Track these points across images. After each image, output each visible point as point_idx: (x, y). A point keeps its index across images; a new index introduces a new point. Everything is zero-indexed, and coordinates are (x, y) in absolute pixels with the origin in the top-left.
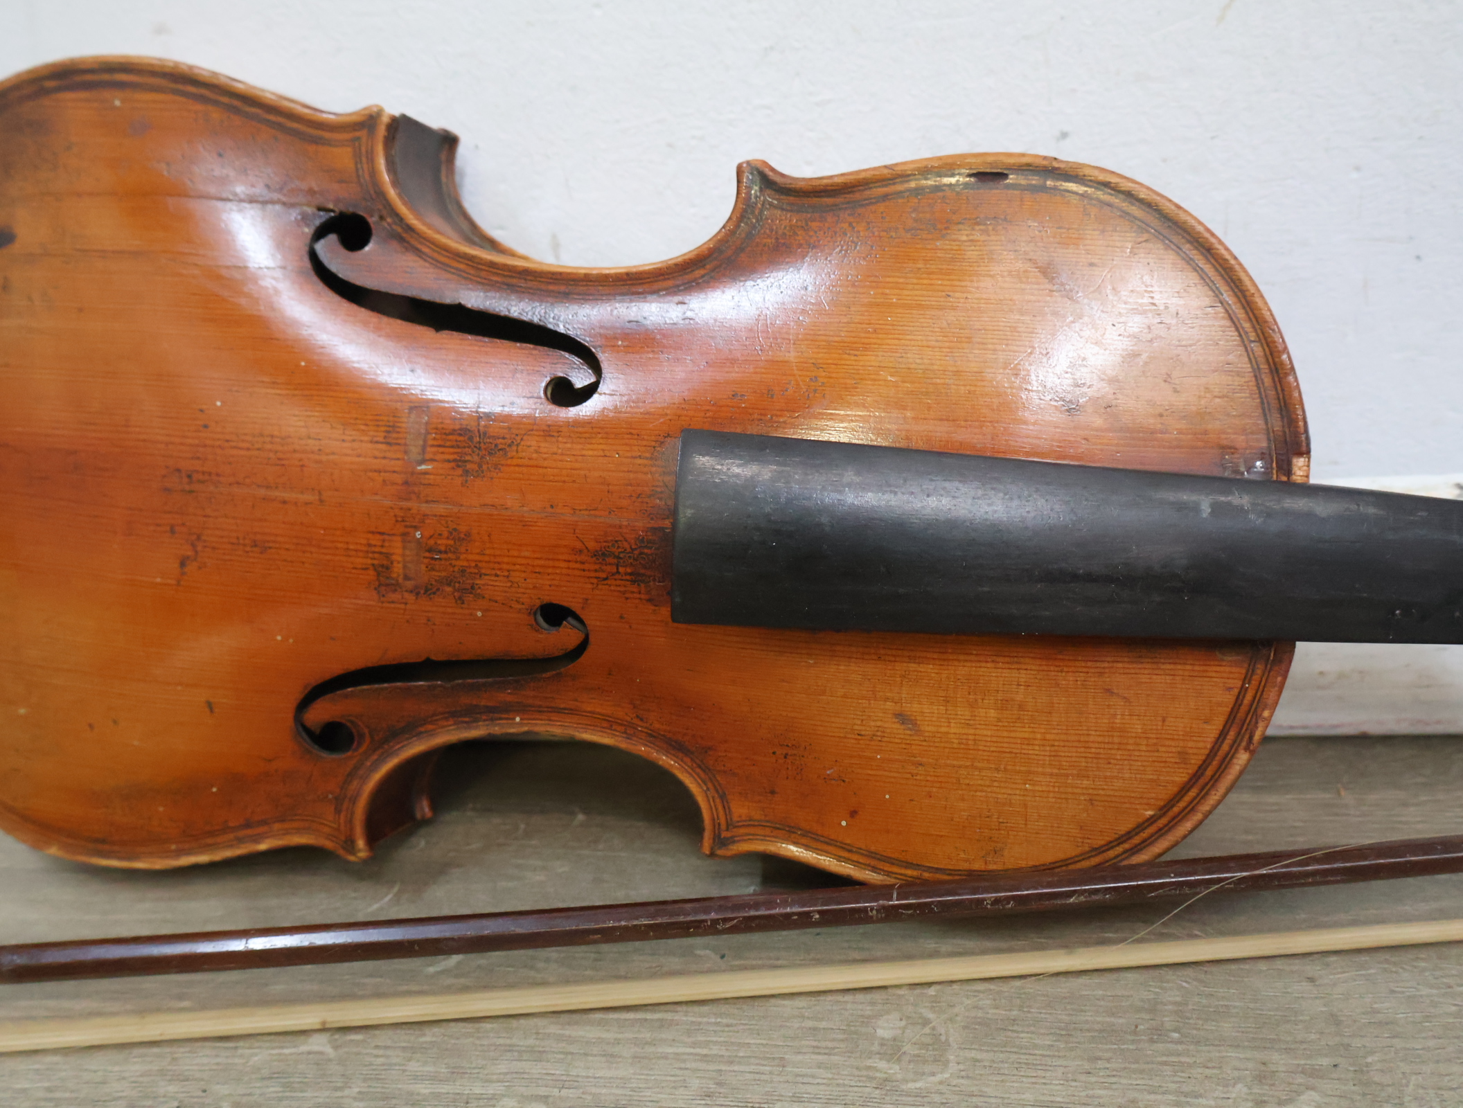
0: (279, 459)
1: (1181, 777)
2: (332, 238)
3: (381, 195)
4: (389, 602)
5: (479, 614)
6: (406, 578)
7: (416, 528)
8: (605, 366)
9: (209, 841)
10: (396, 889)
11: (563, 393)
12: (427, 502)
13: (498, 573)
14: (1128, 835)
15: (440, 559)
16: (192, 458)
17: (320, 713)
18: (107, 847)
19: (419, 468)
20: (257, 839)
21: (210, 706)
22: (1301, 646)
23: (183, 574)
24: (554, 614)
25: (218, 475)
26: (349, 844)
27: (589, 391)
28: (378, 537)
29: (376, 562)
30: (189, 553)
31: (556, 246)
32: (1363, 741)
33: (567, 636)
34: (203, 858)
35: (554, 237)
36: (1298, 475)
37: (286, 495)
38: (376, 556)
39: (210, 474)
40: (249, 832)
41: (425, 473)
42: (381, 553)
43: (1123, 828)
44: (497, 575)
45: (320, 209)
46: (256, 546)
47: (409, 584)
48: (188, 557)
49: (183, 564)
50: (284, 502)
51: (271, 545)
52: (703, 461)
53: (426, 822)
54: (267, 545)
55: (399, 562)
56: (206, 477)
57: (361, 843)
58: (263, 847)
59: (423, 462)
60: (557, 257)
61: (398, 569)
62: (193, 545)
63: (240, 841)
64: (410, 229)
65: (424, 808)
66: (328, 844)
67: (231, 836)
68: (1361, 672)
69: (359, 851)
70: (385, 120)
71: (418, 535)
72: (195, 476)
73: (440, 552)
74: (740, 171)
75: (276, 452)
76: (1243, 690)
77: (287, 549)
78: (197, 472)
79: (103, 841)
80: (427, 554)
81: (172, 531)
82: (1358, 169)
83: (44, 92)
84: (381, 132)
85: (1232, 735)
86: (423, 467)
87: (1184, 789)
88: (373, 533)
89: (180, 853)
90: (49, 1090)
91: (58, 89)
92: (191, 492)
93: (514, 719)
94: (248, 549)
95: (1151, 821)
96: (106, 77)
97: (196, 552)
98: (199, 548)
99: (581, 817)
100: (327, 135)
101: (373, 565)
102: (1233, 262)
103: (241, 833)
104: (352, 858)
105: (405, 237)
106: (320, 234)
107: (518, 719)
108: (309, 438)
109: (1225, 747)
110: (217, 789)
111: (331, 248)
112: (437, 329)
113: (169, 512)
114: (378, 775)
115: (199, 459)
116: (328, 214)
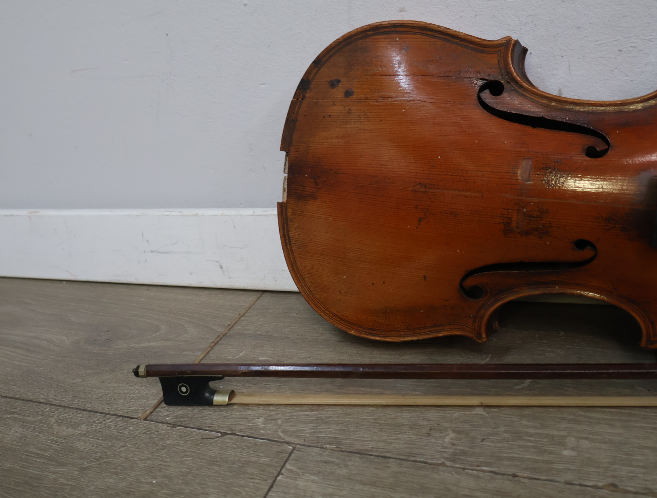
0: (465, 179)
2: (487, 91)
3: (509, 72)
4: (509, 238)
5: (548, 243)
6: (517, 228)
7: (524, 208)
8: (610, 140)
9: (418, 331)
10: (490, 356)
11: (593, 153)
12: (529, 197)
13: (559, 226)
15: (533, 220)
16: (427, 179)
17: (470, 282)
18: (374, 332)
19: (527, 183)
20: (440, 331)
21: (425, 276)
23: (419, 225)
24: (581, 244)
25: (438, 185)
26: (479, 335)
27: (605, 151)
28: (507, 211)
29: (504, 221)
30: (423, 216)
33: (587, 253)
34: (415, 338)
37: (467, 194)
38: (505, 218)
39: (434, 185)
40: (435, 329)
41: (529, 185)
42: (507, 217)
44: (559, 227)
45: (482, 79)
46: (452, 214)
47: (518, 230)
48: (422, 218)
49: (420, 221)
50: (466, 196)
51: (459, 213)
54: (457, 213)
55: (515, 221)
56: (432, 186)
57: (484, 335)
58: (441, 335)
59: (528, 181)
61: (514, 224)
62: (425, 213)
63: (431, 332)
64: (521, 86)
66: (470, 334)
67: (427, 330)
69: (484, 338)
70: (513, 42)
71: (525, 210)
72: (428, 186)
73: (534, 217)
75: (464, 176)
77: (466, 215)
78: (428, 184)
79: (373, 330)
80: (528, 218)
81: (416, 208)
83: (367, 36)
84: (510, 48)
86: (529, 183)
88: (504, 209)
89: (405, 336)
90: (375, 419)
91: (373, 35)
92: (426, 192)
93: (556, 288)
94: (448, 215)
96: (393, 29)
97: (426, 216)
98: (427, 214)
99: (562, 333)
100: (487, 50)
101: (503, 222)
103: (432, 329)
104: (480, 341)
105: (519, 90)
106: (482, 89)
107: (557, 288)
108: (478, 171)
110: (423, 311)
111: (486, 96)
112: (534, 128)
113: (416, 200)
114: (493, 308)
115: (430, 179)
116: (485, 82)
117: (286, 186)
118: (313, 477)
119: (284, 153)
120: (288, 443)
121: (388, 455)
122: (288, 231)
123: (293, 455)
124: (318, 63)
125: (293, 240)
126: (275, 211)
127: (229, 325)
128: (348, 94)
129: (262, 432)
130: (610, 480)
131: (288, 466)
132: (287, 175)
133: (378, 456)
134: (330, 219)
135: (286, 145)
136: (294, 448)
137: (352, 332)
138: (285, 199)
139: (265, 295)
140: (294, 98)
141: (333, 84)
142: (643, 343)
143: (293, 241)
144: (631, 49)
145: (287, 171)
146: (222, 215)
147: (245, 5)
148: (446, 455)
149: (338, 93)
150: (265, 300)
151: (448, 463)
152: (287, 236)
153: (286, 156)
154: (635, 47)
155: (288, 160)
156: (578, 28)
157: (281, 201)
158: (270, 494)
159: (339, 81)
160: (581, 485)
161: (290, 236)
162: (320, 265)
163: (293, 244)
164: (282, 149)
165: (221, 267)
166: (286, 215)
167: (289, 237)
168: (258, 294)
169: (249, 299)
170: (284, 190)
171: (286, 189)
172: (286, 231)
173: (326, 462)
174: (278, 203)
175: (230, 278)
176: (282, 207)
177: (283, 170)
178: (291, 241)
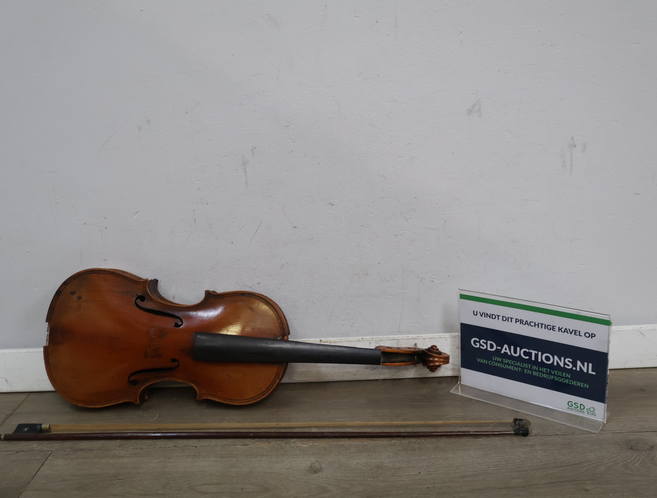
1: (269, 384)
3: (147, 293)
4: (146, 359)
5: (161, 361)
6: (150, 355)
7: (152, 347)
8: (183, 321)
9: (111, 402)
10: (143, 410)
11: (177, 325)
14: (261, 394)
17: (132, 378)
20: (119, 401)
21: (113, 377)
22: (289, 363)
23: (110, 355)
24: (174, 360)
25: (118, 338)
26: (136, 401)
27: (181, 325)
28: (145, 348)
30: (112, 351)
31: (174, 297)
32: (310, 383)
33: (176, 364)
34: (109, 405)
35: (174, 296)
36: (286, 338)
37: (130, 342)
39: (116, 338)
41: (154, 338)
42: (146, 351)
43: (261, 392)
44: (165, 354)
45: (137, 295)
49: (110, 353)
52: (199, 336)
53: (147, 400)
55: (149, 352)
57: (138, 401)
58: (120, 402)
59: (154, 336)
60: (174, 299)
64: (152, 298)
65: (147, 398)
66: (132, 401)
67: (114, 401)
68: (309, 371)
70: (149, 281)
72: (114, 338)
73: (156, 350)
74: (205, 291)
75: (129, 334)
76: (278, 371)
79: (89, 403)
80: (153, 351)
82: (304, 290)
83: (88, 274)
84: (148, 283)
85: (276, 377)
87: (270, 386)
89: (104, 404)
91: (91, 274)
94: (122, 350)
95: (265, 390)
96: (100, 272)
98: (114, 350)
99: (175, 399)
101: (144, 353)
102: (276, 308)
103: (117, 400)
104: (136, 403)
105: (151, 300)
106: (136, 299)
107: (167, 378)
108: (134, 332)
109: (275, 379)
110: (112, 392)
111: (139, 301)
112: (156, 315)
113: (109, 344)
114: (142, 389)
115: (115, 335)
116: (138, 296)
117: (48, 338)
118: (60, 460)
119: (47, 323)
120: (49, 451)
121: (93, 449)
123: (51, 454)
124: (65, 283)
126: (42, 350)
127: (13, 410)
128: (79, 298)
129: (36, 449)
130: (175, 445)
131: (49, 458)
132: (49, 333)
133: (89, 450)
134: (70, 353)
135: (49, 319)
136: (52, 452)
137: (80, 405)
138: (48, 344)
139: (32, 394)
140: (53, 298)
141: (73, 293)
142: (197, 398)
144: (199, 282)
145: (49, 331)
146: (9, 352)
147: (28, 252)
148: (117, 446)
149: (75, 297)
150: (32, 396)
151: (117, 448)
152: (48, 362)
153: (49, 324)
154: (200, 281)
155: (49, 326)
156: (178, 273)
157: (45, 345)
158: (42, 467)
159: (75, 292)
160: (164, 447)
161: (50, 362)
164: (47, 321)
165: (7, 381)
166: (48, 352)
168: (28, 394)
169: (23, 397)
170: (47, 340)
171: (48, 340)
172: (47, 360)
173: (66, 455)
174: (44, 347)
175: (11, 386)
176: (46, 349)
177: (47, 330)
178: (50, 365)
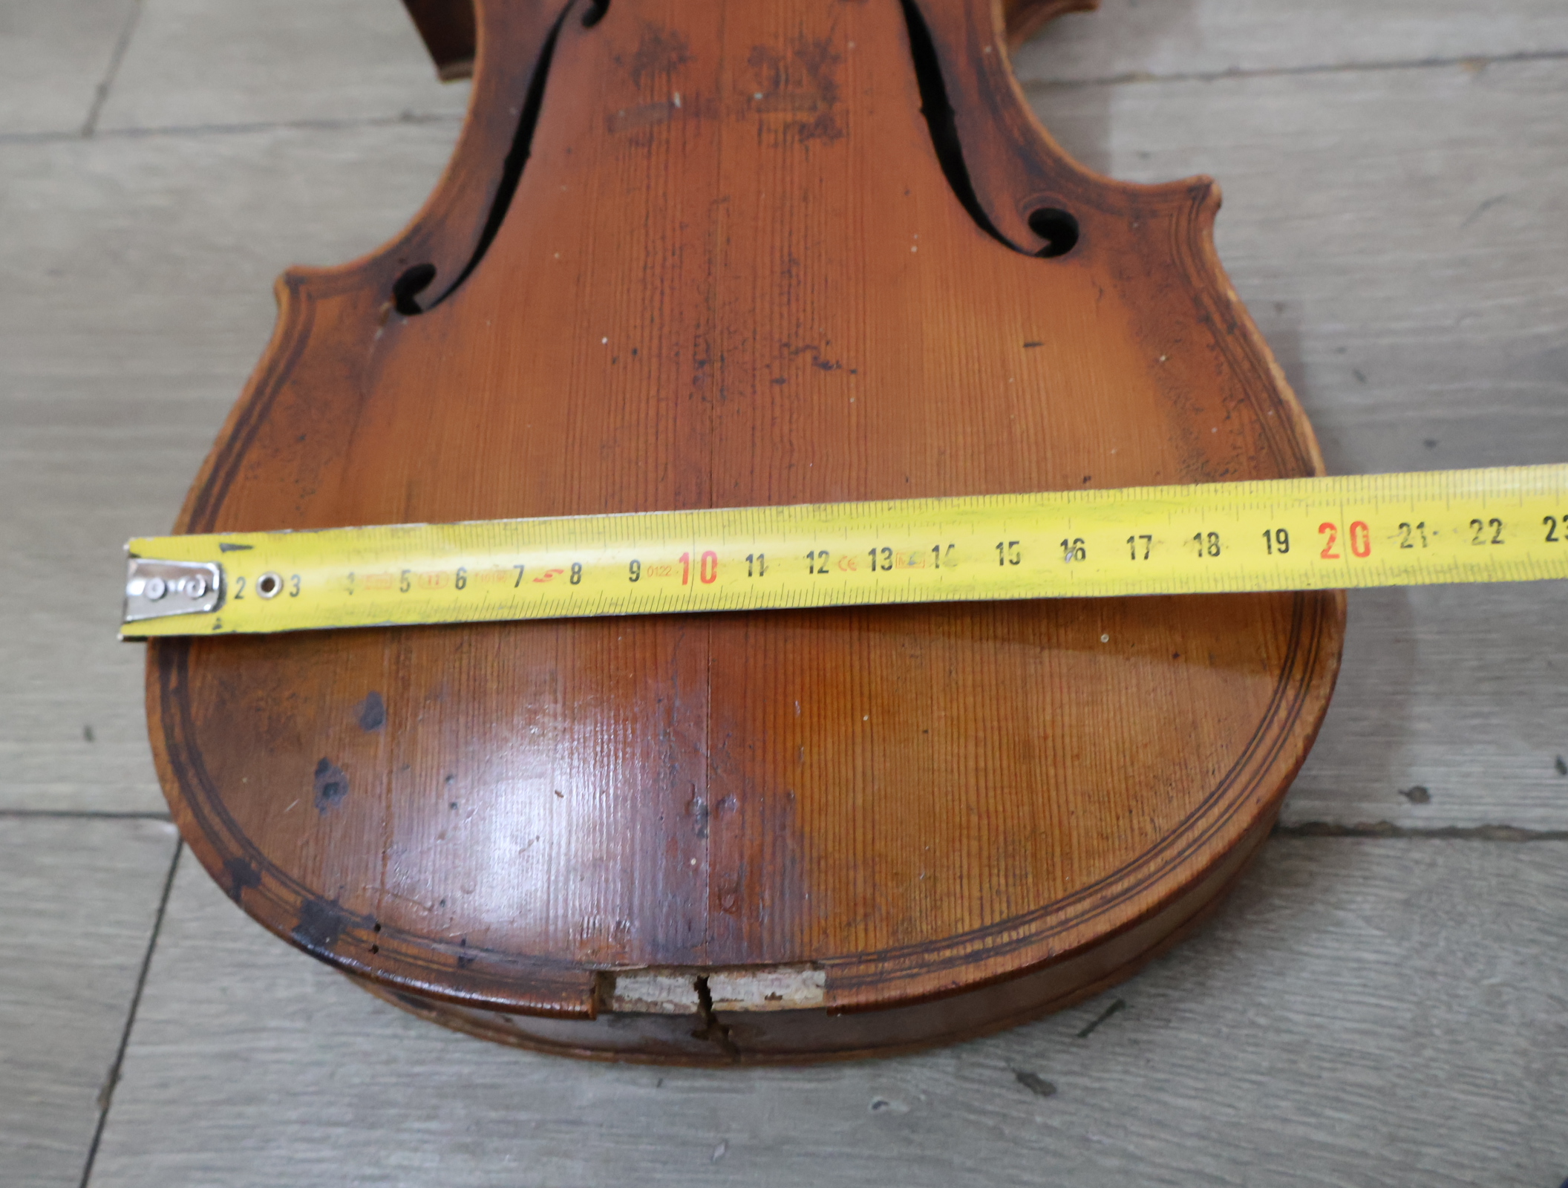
0: (674, 255)
6: (814, 108)
12: (718, 91)
15: (786, 75)
16: (677, 363)
19: (678, 104)
23: (839, 366)
25: (698, 326)
28: (764, 136)
29: (797, 139)
30: (809, 356)
38: (789, 137)
39: (696, 337)
41: (684, 99)
46: (789, 272)
47: (821, 106)
48: (815, 358)
49: (826, 366)
50: (728, 241)
54: (786, 258)
56: (701, 341)
59: (671, 102)
61: (803, 117)
62: (797, 352)
71: (758, 96)
72: (701, 356)
78: (695, 354)
81: (780, 381)
86: (677, 101)
88: (760, 143)
97: (807, 347)
98: (801, 344)
110: (1161, 355)
113: (753, 386)
115: (677, 354)
122: (953, 941)
125: (992, 912)
134: (866, 718)
143: (997, 907)
152: (978, 945)
159: (322, 767)
161: (977, 925)
162: (1078, 756)
163: (1013, 908)
166: (882, 956)
167: (983, 932)
172: (955, 952)
178: (997, 919)
